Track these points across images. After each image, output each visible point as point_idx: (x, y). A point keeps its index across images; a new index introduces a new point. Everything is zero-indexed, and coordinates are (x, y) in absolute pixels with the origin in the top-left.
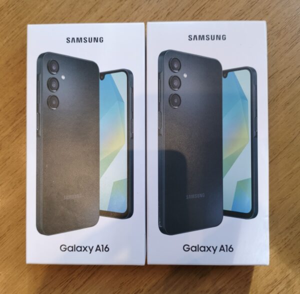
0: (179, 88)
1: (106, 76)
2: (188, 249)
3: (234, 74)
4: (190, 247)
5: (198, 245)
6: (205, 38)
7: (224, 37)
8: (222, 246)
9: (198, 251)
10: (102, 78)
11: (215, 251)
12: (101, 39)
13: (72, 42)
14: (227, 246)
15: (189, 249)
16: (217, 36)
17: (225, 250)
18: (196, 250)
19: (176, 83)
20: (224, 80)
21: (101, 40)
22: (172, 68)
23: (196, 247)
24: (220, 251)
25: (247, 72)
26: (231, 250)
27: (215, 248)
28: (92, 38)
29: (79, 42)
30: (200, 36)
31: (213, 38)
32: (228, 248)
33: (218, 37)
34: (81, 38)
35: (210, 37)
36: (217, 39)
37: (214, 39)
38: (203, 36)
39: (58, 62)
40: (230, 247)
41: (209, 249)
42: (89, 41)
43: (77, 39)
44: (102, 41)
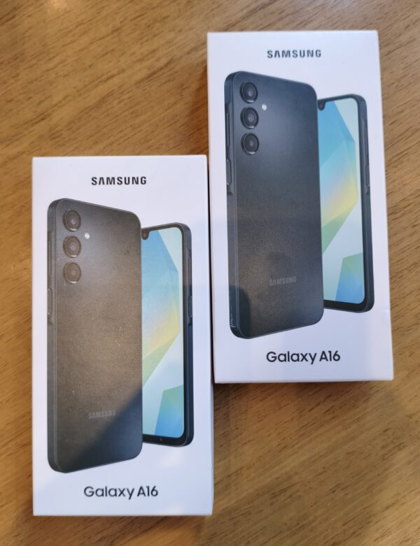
0: (255, 125)
1: (151, 233)
2: (273, 359)
3: (334, 104)
4: (277, 355)
5: (288, 352)
6: (292, 54)
7: (318, 52)
8: (324, 353)
9: (289, 360)
10: (145, 235)
11: (313, 360)
12: (143, 179)
13: (100, 184)
14: (330, 352)
15: (275, 358)
16: (308, 51)
17: (329, 358)
18: (285, 360)
19: (251, 118)
20: (320, 113)
21: (143, 181)
22: (245, 97)
23: (285, 355)
24: (320, 360)
25: (353, 102)
26: (337, 358)
27: (313, 356)
28: (129, 178)
29: (111, 184)
30: (283, 52)
31: (302, 54)
32: (332, 356)
33: (310, 53)
34: (113, 178)
35: (298, 53)
36: (308, 55)
37: (304, 55)
38: (289, 52)
39: (80, 214)
40: (335, 354)
41: (304, 357)
42: (125, 183)
43: (108, 178)
44: (145, 181)
